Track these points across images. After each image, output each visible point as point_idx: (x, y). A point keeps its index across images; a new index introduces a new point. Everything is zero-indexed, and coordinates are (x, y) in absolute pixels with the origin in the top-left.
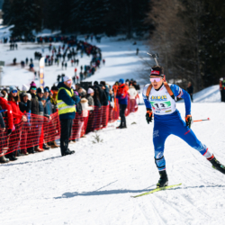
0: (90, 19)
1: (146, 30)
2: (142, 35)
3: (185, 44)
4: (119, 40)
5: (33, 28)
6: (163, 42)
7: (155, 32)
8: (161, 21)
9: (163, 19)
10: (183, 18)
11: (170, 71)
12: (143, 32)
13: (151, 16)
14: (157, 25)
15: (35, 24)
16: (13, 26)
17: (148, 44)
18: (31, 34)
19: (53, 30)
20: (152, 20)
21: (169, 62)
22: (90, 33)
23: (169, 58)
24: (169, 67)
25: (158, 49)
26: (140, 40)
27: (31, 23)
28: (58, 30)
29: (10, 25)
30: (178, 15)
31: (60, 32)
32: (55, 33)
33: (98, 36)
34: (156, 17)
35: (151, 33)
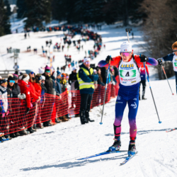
0: (92, 10)
1: (140, 18)
2: (137, 22)
3: (173, 29)
4: (117, 27)
5: (43, 19)
6: (155, 28)
7: (148, 20)
8: (152, 10)
9: (154, 8)
10: (171, 6)
11: (161, 52)
12: (138, 20)
13: (143, 6)
14: (149, 13)
15: (44, 16)
16: (26, 19)
17: (142, 30)
18: (42, 25)
19: (60, 21)
20: (144, 9)
21: (161, 45)
22: (92, 22)
23: (160, 41)
24: (161, 48)
25: (151, 34)
26: (135, 27)
27: (41, 16)
28: (64, 20)
29: (24, 17)
30: (167, 4)
31: (66, 22)
32: (62, 23)
33: (99, 24)
34: (148, 6)
35: (144, 20)
